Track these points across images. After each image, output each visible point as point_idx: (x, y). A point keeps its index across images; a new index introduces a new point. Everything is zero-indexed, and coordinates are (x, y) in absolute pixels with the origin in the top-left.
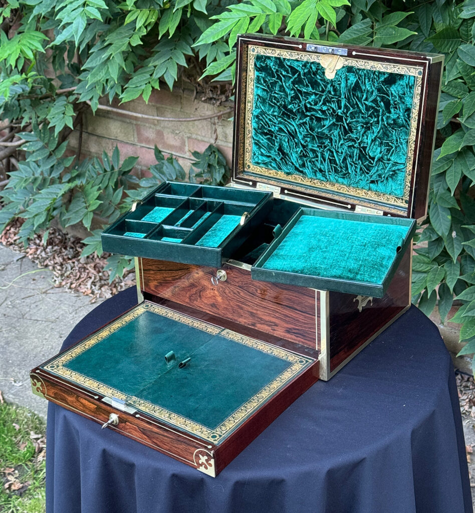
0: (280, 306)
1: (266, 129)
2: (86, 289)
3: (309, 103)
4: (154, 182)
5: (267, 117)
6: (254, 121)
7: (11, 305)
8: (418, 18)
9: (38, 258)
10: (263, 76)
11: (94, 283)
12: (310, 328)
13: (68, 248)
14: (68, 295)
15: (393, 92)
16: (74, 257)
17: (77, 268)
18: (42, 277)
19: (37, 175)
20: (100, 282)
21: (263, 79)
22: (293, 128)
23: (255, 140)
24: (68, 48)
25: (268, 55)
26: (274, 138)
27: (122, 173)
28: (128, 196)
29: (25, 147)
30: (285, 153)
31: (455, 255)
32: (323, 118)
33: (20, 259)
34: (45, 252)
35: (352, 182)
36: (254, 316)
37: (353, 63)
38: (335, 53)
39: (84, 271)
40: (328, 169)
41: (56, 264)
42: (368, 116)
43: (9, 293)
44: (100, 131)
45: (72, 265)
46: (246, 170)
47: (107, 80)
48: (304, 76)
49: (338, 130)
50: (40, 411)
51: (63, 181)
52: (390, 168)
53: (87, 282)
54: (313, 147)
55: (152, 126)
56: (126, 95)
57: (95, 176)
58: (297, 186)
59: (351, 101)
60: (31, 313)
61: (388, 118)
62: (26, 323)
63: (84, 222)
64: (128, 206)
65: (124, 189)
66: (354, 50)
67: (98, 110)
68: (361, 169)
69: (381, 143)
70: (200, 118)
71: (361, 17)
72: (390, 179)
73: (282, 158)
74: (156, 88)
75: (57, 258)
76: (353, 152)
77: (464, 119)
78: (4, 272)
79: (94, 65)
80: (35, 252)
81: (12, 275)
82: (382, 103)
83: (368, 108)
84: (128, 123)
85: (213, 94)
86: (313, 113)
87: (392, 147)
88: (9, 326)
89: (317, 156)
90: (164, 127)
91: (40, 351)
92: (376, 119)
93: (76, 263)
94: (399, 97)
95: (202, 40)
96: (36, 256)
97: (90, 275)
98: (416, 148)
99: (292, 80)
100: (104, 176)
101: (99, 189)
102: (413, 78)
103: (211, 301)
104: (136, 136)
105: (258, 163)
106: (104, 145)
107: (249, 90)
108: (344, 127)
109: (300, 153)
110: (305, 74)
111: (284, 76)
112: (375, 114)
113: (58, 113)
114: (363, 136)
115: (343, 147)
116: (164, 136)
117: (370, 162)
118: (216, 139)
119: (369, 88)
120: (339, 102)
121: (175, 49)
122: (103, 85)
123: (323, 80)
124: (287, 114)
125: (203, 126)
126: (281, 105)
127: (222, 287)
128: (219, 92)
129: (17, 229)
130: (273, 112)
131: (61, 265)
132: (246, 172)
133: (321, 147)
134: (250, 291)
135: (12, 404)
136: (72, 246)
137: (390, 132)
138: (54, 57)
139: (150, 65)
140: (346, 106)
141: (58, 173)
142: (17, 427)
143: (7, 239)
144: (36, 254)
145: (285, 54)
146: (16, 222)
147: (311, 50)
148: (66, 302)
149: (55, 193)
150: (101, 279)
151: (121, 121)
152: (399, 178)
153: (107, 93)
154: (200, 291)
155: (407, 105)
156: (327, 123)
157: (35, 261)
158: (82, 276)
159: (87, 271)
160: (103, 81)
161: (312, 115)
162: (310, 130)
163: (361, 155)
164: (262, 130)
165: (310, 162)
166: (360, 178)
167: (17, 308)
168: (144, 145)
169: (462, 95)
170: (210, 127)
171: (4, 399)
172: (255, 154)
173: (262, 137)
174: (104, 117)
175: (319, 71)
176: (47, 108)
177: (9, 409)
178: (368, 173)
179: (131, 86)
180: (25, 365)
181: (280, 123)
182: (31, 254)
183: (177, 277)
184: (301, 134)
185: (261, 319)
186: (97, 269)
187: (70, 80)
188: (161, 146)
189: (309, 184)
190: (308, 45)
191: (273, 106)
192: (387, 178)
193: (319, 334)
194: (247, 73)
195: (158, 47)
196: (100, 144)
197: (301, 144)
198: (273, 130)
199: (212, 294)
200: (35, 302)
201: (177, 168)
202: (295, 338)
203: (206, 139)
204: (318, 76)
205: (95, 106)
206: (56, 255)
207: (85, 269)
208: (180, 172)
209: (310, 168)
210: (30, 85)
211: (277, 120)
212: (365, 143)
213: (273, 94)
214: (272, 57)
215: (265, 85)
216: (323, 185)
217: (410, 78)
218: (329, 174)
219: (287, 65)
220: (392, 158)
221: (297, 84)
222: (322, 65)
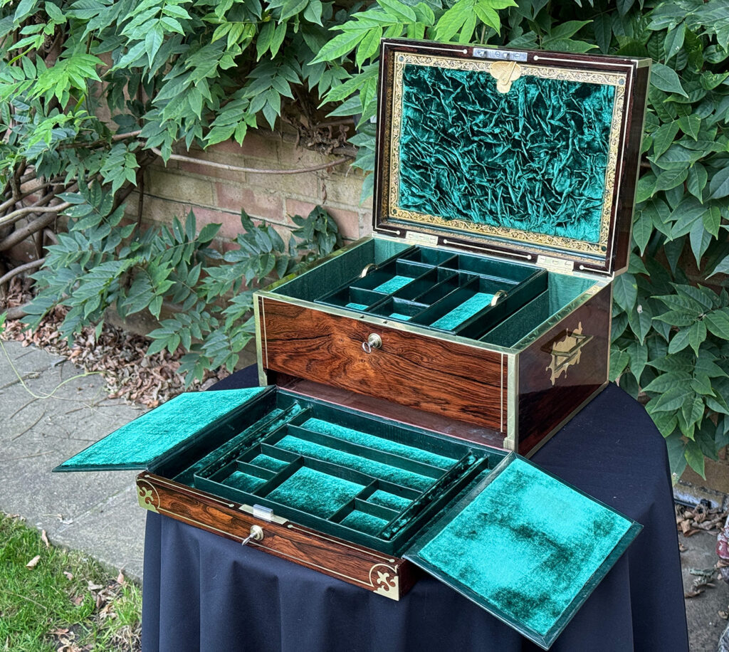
0: (454, 377)
1: (418, 161)
2: (150, 400)
3: (476, 124)
4: (244, 256)
5: (420, 146)
6: (401, 151)
7: (51, 422)
8: (593, 33)
9: (83, 362)
10: (415, 91)
11: (161, 392)
12: (493, 404)
13: (124, 349)
14: (127, 408)
15: (587, 107)
16: (132, 360)
17: (138, 374)
18: (91, 385)
19: (85, 249)
20: (170, 391)
21: (415, 95)
22: (455, 159)
23: (404, 176)
24: (129, 79)
25: (422, 64)
26: (429, 172)
27: (199, 245)
28: (209, 276)
29: (69, 212)
30: (443, 191)
31: (641, 336)
32: (494, 144)
33: (59, 363)
34: (93, 354)
35: (532, 225)
36: (418, 393)
37: (533, 71)
38: (511, 58)
39: (147, 377)
40: (502, 209)
41: (108, 369)
42: (554, 140)
43: (48, 406)
44: (167, 192)
45: (131, 370)
46: (390, 215)
47: (183, 120)
48: (470, 90)
49: (515, 158)
50: (99, 555)
51: (120, 257)
52: (582, 206)
53: (151, 391)
54: (481, 181)
55: (238, 184)
56: (213, 136)
57: (163, 250)
58: (459, 234)
59: (532, 120)
60: (79, 431)
61: (580, 141)
62: (74, 444)
63: (150, 309)
64: (208, 288)
65: (202, 267)
66: (536, 54)
67: (170, 161)
68: (545, 208)
69: (571, 174)
70: (305, 170)
71: (522, 31)
72: (583, 220)
73: (440, 198)
74: (252, 126)
75: (109, 361)
76: (535, 187)
77: (656, 158)
78: (40, 380)
79: (170, 97)
80: (79, 354)
81: (51, 384)
82: (573, 122)
83: (554, 129)
84: (205, 181)
85: (322, 137)
86: (482, 137)
87: (586, 179)
88: (50, 448)
89: (487, 194)
90: (255, 185)
91: (95, 479)
92: (564, 143)
93: (136, 367)
94: (595, 113)
95: (322, 56)
96: (81, 359)
97: (156, 382)
98: (616, 179)
99: (453, 96)
100: (176, 249)
101: (170, 266)
102: (613, 89)
103: (360, 377)
104: (216, 198)
105: (407, 206)
106: (172, 211)
107: (396, 111)
108: (523, 155)
109: (465, 191)
110: (470, 88)
111: (443, 91)
112: (564, 136)
113: (116, 165)
114: (547, 165)
115: (522, 180)
116: (253, 196)
117: (557, 199)
118: (325, 198)
119: (555, 104)
120: (516, 122)
121: (277, 75)
122: (178, 126)
123: (495, 94)
124: (447, 140)
125: (307, 183)
126: (439, 128)
127: (375, 357)
128: (330, 136)
129: (54, 325)
130: (429, 138)
131: (116, 370)
132: (391, 219)
133: (492, 181)
134: (413, 360)
135: (60, 547)
136: (130, 345)
137: (583, 159)
138: (110, 91)
139: (245, 96)
140: (524, 127)
141: (114, 247)
142: (70, 576)
143: (41, 338)
144: (81, 357)
145: (444, 63)
146: (53, 317)
147: (479, 56)
148: (125, 417)
149: (111, 272)
150: (170, 388)
151: (195, 178)
152: (595, 218)
153: (183, 136)
154: (346, 364)
155: (604, 123)
156: (500, 150)
157: (81, 365)
158: (144, 384)
159: (151, 377)
160: (178, 120)
161: (480, 140)
162: (478, 159)
163: (545, 190)
164: (413, 163)
165: (477, 201)
166: (543, 220)
167: (59, 425)
168: (227, 210)
169: (652, 128)
170: (315, 184)
171: (49, 541)
172: (403, 195)
173: (413, 173)
174: (173, 173)
175: (489, 83)
176: (100, 159)
177: (58, 554)
178: (553, 213)
179: (219, 125)
180: (75, 497)
181: (437, 152)
182: (74, 357)
183: (314, 347)
184: (466, 165)
185: (427, 396)
186: (164, 375)
187: (131, 122)
188: (250, 210)
189: (474, 230)
190: (475, 49)
191: (428, 131)
192: (578, 219)
193: (505, 411)
194: (392, 88)
195: (254, 73)
196: (166, 210)
197: (466, 179)
198: (427, 162)
199: (361, 367)
200: (84, 418)
201: (273, 237)
202: (473, 418)
203: (310, 200)
204: (488, 90)
205: (166, 154)
206: (108, 357)
207: (148, 374)
208: (277, 242)
209: (477, 210)
210: (78, 129)
211: (433, 148)
212: (550, 174)
213: (428, 116)
214: (427, 67)
215: (417, 103)
216: (494, 232)
217: (608, 88)
218: (503, 217)
219: (447, 77)
220: (586, 193)
221: (460, 101)
222: (493, 75)
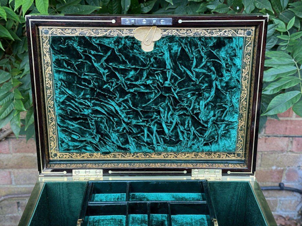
1: (77, 114)
3: (129, 79)
5: (76, 102)
6: (58, 108)
10: (66, 58)
15: (224, 56)
22: (112, 108)
23: (63, 127)
25: (68, 35)
26: (88, 121)
32: (147, 93)
37: (173, 32)
40: (157, 140)
46: (51, 159)
48: (119, 52)
49: (167, 101)
52: (223, 128)
54: (138, 123)
58: (118, 163)
59: (178, 70)
61: (221, 81)
66: (180, 18)
68: (194, 135)
69: (214, 107)
72: (224, 138)
76: (185, 120)
82: (213, 68)
83: (198, 75)
86: (136, 89)
87: (226, 108)
89: (143, 131)
92: (207, 85)
99: (105, 58)
105: (68, 150)
108: (174, 98)
109: (123, 131)
110: (119, 50)
111: (94, 55)
114: (194, 103)
115: (174, 116)
117: (203, 126)
120: (164, 73)
123: (142, 53)
126: (93, 86)
130: (84, 95)
132: (52, 161)
133: (147, 121)
137: (223, 94)
140: (172, 76)
145: (89, 32)
147: (127, 24)
155: (237, 66)
156: (153, 97)
161: (134, 91)
162: (133, 106)
163: (194, 121)
165: (134, 138)
166: (192, 143)
172: (63, 142)
173: (72, 124)
175: (135, 45)
178: (201, 137)
181: (95, 105)
184: (123, 112)
189: (131, 158)
190: (123, 19)
191: (82, 89)
192: (220, 138)
197: (124, 122)
198: (86, 113)
204: (135, 51)
211: (90, 102)
212: (197, 109)
213: (82, 77)
214: (74, 37)
215: (69, 67)
216: (148, 156)
217: (239, 39)
218: (158, 146)
219: (95, 43)
220: (226, 119)
221: (111, 62)
222: (137, 38)
